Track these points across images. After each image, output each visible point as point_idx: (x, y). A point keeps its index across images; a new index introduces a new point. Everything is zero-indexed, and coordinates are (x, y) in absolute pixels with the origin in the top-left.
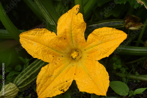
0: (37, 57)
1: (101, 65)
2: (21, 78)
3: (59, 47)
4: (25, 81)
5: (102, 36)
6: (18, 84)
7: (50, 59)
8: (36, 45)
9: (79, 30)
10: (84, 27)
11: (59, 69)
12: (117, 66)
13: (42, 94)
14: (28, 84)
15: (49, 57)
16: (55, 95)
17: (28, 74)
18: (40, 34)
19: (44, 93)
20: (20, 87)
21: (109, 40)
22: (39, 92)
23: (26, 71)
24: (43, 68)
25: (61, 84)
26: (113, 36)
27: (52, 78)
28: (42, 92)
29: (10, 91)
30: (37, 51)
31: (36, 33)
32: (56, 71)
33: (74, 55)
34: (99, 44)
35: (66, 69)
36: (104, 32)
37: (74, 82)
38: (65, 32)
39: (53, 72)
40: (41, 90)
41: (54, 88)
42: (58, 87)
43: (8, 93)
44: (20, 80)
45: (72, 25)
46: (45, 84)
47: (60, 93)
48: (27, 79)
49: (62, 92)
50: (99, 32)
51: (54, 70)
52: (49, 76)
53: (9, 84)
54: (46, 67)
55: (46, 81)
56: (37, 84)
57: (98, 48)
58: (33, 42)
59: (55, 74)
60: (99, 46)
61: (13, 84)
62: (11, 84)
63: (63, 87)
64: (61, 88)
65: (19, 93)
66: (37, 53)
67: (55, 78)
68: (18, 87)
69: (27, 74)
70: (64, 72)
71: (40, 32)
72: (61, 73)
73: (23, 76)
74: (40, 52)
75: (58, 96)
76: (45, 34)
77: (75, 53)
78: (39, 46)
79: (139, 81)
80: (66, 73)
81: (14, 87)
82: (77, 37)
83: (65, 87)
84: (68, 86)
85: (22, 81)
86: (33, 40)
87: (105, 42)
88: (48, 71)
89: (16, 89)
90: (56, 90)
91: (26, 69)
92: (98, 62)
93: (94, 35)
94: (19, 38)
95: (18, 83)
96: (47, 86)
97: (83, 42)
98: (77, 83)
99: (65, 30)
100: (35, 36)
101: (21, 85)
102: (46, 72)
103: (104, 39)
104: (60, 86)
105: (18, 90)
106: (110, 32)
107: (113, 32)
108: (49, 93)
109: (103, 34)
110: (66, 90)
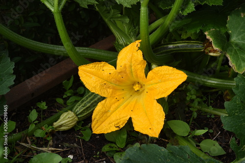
0: (94, 92)
1: (158, 104)
2: (80, 106)
3: (118, 81)
4: (84, 110)
5: (161, 75)
6: (78, 113)
7: (108, 94)
8: (94, 78)
9: (139, 66)
10: (144, 64)
11: (117, 104)
12: (190, 96)
13: (97, 130)
14: (88, 112)
15: (107, 91)
16: (110, 131)
17: (89, 102)
18: (99, 68)
19: (99, 128)
20: (79, 116)
21: (168, 80)
22: (94, 127)
23: (87, 98)
24: (99, 104)
25: (117, 120)
26: (173, 75)
27: (109, 114)
28: (97, 127)
29: (68, 120)
30: (95, 85)
31: (95, 66)
32: (114, 106)
33: (136, 88)
34: (159, 83)
35: (125, 104)
36: (163, 71)
37: (130, 119)
38: (125, 67)
39: (110, 108)
40: (96, 126)
41: (109, 124)
42: (113, 124)
43: (66, 122)
44: (79, 108)
45: (133, 60)
46: (101, 120)
47: (115, 129)
48: (87, 108)
49: (117, 129)
50: (158, 71)
51: (111, 105)
52: (106, 112)
53: (68, 113)
54: (103, 102)
55: (102, 117)
56: (93, 119)
57: (157, 87)
58: (92, 76)
59: (112, 109)
60: (158, 84)
61: (72, 113)
62: (70, 112)
63: (118, 123)
64: (117, 124)
65: (78, 122)
66: (95, 88)
67: (111, 114)
68: (77, 115)
69: (87, 102)
70: (121, 107)
71: (100, 65)
72: (119, 109)
73: (83, 104)
74: (98, 87)
75: (112, 132)
76: (105, 68)
77: (137, 85)
78: (97, 80)
79: (213, 116)
80: (124, 109)
81: (73, 117)
82: (136, 72)
83: (121, 123)
84: (124, 123)
85: (82, 110)
86: (92, 73)
87: (165, 81)
88: (105, 106)
89: (75, 118)
90: (111, 126)
91: (87, 96)
92: (156, 101)
93: (154, 73)
94: (78, 70)
95: (78, 111)
96: (103, 122)
97: (143, 79)
98: (133, 121)
99: (125, 65)
100: (94, 70)
101: (81, 114)
102: (102, 108)
103: (164, 78)
104: (116, 123)
105: (76, 119)
106: (170, 72)
107: (173, 72)
108: (104, 129)
109: (163, 73)
110: (122, 126)
